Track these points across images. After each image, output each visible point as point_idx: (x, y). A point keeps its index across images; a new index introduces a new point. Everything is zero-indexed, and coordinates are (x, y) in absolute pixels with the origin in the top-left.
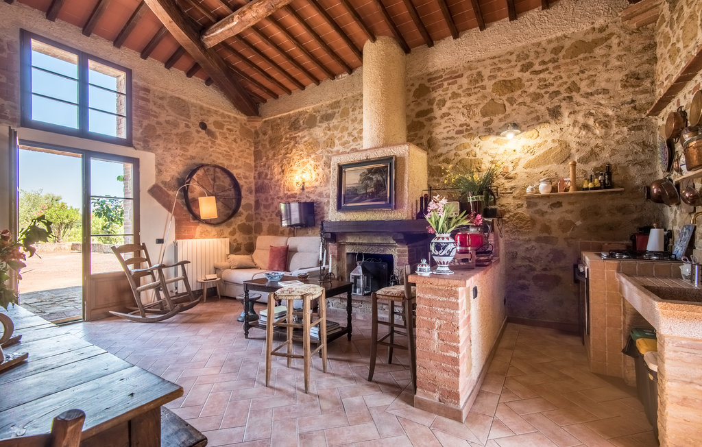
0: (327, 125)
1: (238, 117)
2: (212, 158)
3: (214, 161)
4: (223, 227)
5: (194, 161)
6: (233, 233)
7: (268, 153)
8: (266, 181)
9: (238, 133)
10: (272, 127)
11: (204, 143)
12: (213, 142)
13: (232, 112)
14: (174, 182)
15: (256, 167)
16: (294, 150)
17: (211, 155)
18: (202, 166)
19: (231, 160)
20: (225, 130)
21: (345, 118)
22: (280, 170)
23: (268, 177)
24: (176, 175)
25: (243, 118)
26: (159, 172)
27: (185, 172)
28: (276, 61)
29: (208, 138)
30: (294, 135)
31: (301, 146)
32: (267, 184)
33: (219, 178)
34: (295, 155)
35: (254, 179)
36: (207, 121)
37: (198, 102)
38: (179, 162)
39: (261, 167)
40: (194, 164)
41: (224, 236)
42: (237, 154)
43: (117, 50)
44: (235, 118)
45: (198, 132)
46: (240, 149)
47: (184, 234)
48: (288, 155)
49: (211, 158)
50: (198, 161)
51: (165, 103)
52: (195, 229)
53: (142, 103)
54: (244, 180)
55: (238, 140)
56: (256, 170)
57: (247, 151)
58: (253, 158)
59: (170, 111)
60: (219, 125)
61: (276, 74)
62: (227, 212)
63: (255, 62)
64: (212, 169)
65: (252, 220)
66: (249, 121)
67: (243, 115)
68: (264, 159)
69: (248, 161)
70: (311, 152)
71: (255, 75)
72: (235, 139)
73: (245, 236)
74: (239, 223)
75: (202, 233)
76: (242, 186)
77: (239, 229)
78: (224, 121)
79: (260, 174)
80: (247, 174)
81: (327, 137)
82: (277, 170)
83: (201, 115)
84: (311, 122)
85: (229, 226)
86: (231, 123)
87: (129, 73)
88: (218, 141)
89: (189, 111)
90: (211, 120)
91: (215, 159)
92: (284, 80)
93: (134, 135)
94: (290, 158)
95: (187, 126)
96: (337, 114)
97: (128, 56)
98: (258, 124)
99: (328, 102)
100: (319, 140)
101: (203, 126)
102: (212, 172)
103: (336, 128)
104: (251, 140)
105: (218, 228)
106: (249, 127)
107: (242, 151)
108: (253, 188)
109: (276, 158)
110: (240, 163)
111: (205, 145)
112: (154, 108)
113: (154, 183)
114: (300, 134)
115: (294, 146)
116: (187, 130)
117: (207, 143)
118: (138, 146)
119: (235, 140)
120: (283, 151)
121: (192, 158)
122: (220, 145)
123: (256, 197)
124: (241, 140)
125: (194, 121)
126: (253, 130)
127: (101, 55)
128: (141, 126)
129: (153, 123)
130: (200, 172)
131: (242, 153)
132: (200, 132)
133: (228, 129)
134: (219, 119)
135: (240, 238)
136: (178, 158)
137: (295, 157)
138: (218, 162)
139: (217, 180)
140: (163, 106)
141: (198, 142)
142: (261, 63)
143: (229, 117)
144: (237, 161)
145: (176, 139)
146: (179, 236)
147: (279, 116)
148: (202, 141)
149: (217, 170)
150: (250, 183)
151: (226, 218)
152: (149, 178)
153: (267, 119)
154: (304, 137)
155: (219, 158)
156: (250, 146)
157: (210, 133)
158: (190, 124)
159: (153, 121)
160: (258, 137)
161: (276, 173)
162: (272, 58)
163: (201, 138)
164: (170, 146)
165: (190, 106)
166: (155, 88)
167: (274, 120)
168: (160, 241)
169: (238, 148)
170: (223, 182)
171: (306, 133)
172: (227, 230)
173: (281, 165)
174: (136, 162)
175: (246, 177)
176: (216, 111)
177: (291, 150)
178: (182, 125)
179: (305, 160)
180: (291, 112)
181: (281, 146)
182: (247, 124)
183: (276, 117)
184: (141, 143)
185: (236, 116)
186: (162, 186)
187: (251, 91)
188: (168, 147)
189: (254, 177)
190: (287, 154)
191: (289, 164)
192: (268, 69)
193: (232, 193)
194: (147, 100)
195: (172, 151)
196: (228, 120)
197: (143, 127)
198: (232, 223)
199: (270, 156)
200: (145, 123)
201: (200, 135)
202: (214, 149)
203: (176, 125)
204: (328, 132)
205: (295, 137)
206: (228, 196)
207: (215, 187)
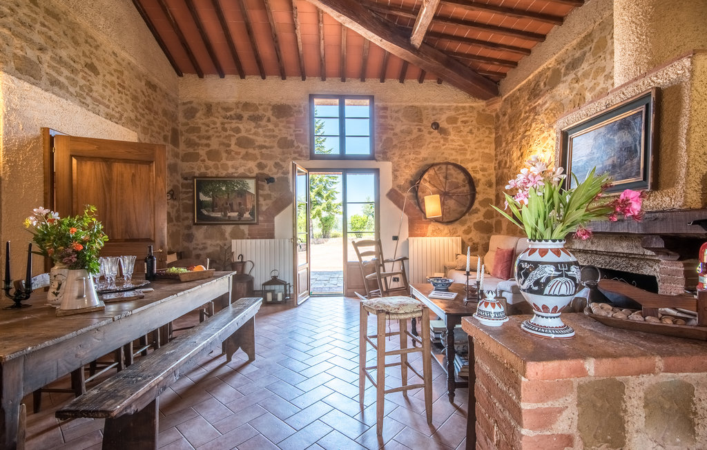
0: (574, 76)
1: (474, 105)
2: (445, 155)
3: (446, 159)
4: (456, 225)
5: (426, 162)
6: (467, 232)
7: (507, 136)
8: (506, 171)
9: (474, 122)
10: (511, 104)
11: (436, 142)
12: (446, 140)
13: (467, 102)
14: (408, 184)
15: (496, 155)
16: (534, 125)
17: (443, 153)
18: (432, 165)
19: (465, 154)
20: (459, 124)
21: (600, 54)
22: (519, 154)
23: (507, 166)
24: (410, 178)
25: (480, 104)
26: (395, 177)
27: (417, 174)
28: (494, 23)
29: (440, 137)
30: (534, 106)
31: (541, 117)
32: (506, 173)
33: (451, 175)
34: (534, 131)
35: (495, 170)
36: (440, 119)
37: (430, 103)
38: (412, 166)
39: (501, 154)
40: (426, 165)
41: (458, 234)
42: (473, 146)
43: (364, 83)
44: (471, 107)
45: (430, 133)
46: (478, 139)
47: (416, 232)
48: (528, 133)
49: (443, 156)
50: (430, 162)
51: (400, 115)
52: (427, 228)
53: (382, 120)
54: (481, 173)
55: (475, 131)
56: (496, 160)
57: (486, 139)
58: (493, 146)
59: (404, 120)
60: (452, 120)
61: (502, 39)
62: (461, 209)
63: (473, 37)
64: (444, 167)
65: (492, 217)
66: (487, 106)
67: (481, 101)
68: (504, 145)
69: (487, 151)
70: (552, 121)
71: (481, 51)
72: (471, 130)
73: (482, 235)
74: (476, 221)
75: (433, 231)
76: (479, 180)
77: (474, 227)
78: (458, 115)
79: (500, 163)
80: (486, 165)
81: (574, 93)
82: (516, 154)
83: (433, 115)
84: (554, 79)
85: (463, 224)
86: (465, 114)
87: (372, 98)
88: (451, 137)
89: (421, 115)
90: (444, 117)
91: (447, 156)
92: (515, 41)
93: (376, 150)
94: (529, 136)
95: (420, 130)
96: (588, 54)
97: (372, 85)
98: (498, 105)
99: (575, 42)
100: (563, 102)
101: (436, 125)
102: (444, 170)
103: (586, 75)
104: (490, 126)
105: (450, 227)
106: (488, 112)
107: (479, 141)
108: (494, 180)
109: (514, 140)
110: (476, 155)
111: (437, 144)
112: (392, 122)
113: (391, 188)
114: (540, 102)
115: (534, 118)
116: (420, 133)
117: (439, 142)
118: (379, 158)
119: (471, 132)
120: (522, 130)
121: (425, 159)
122: (453, 141)
123: (497, 190)
124: (478, 129)
125: (427, 123)
126: (494, 114)
127: (353, 92)
128: (381, 141)
129: (391, 136)
130: (431, 172)
131: (478, 144)
132: (432, 132)
133: (462, 122)
134: (453, 113)
135: (476, 236)
136: (412, 162)
137: (535, 133)
138: (451, 159)
139: (449, 177)
140: (398, 118)
141: (429, 143)
142: (480, 35)
143: (464, 108)
144: (473, 153)
145: (409, 145)
146: (412, 234)
147: (517, 87)
148: (434, 141)
149: (450, 167)
150: (490, 175)
151: (459, 216)
152: (388, 184)
153: (506, 96)
154: (546, 102)
155: (452, 154)
156: (490, 133)
157: (443, 132)
158: (422, 128)
159: (390, 134)
160: (498, 120)
161: (515, 159)
162: (488, 22)
163: (432, 138)
164: (404, 152)
165: (422, 109)
166: (392, 104)
167: (514, 94)
168: (396, 238)
169: (475, 139)
170: (456, 178)
171: (547, 97)
172: (461, 229)
173: (519, 147)
174: (377, 171)
175: (483, 170)
176: (449, 106)
177: (531, 125)
178: (415, 131)
179: (546, 134)
180: (531, 77)
181: (520, 124)
182: (487, 109)
183: (515, 89)
184: (381, 155)
185: (472, 105)
186: (397, 189)
187: (485, 71)
188: (403, 154)
189: (495, 167)
190: (525, 132)
191: (528, 144)
192: (491, 37)
193: (467, 189)
194: (385, 117)
195: (406, 157)
196: (464, 111)
197: (383, 140)
198: (466, 220)
199: (510, 138)
200: (384, 137)
201: (432, 135)
202: (447, 146)
203: (410, 133)
204: (576, 85)
205: (535, 107)
206: (463, 192)
207: (448, 185)
